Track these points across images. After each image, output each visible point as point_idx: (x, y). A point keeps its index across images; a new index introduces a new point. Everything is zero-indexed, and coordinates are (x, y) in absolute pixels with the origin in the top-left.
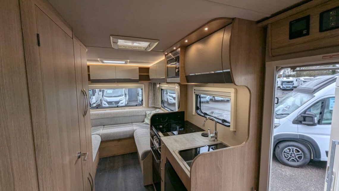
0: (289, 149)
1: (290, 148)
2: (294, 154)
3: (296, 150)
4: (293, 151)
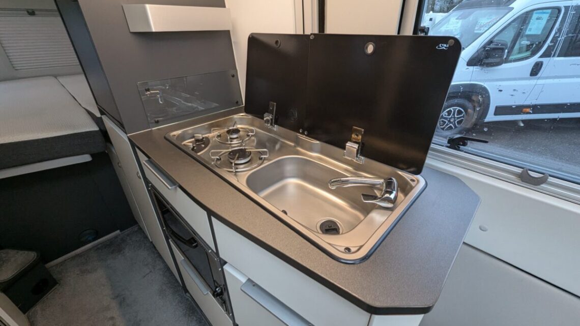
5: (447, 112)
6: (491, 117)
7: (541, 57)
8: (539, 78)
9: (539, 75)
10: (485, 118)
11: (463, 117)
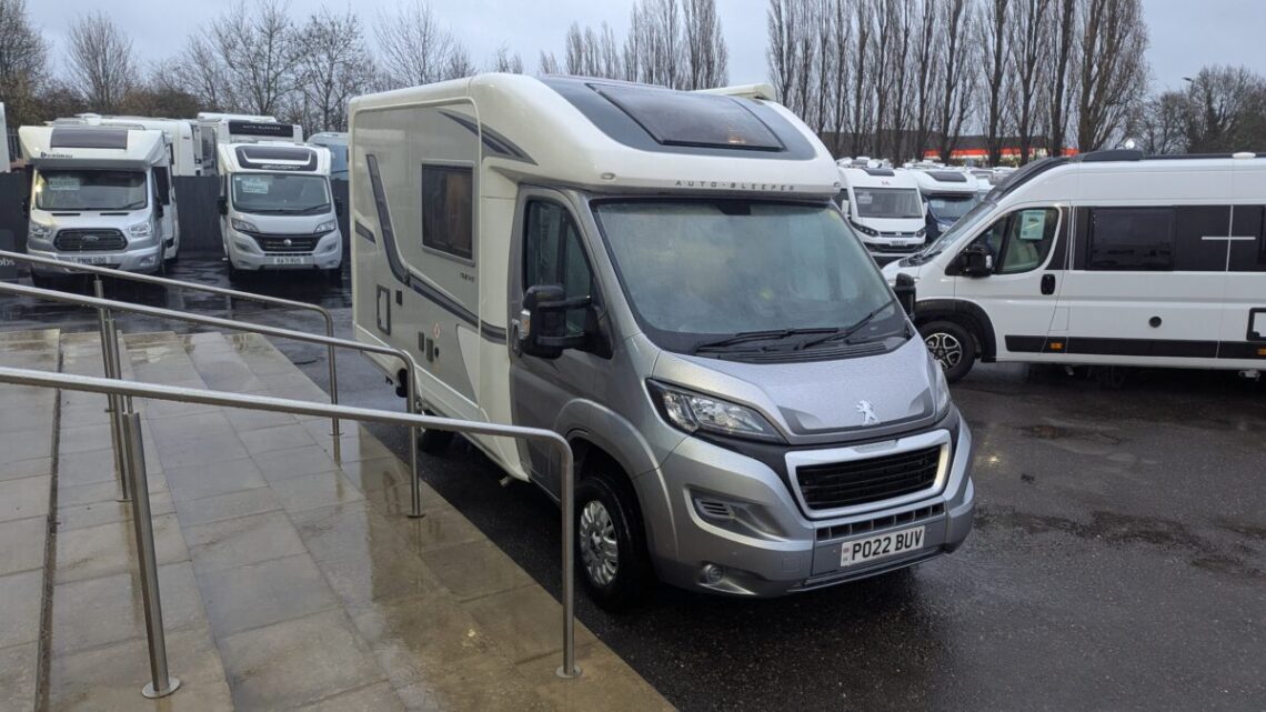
0: (934, 339)
1: (935, 335)
2: (943, 350)
3: (948, 339)
4: (941, 343)
5: (931, 339)
6: (1002, 353)
7: (1049, 267)
8: (1058, 298)
9: (1055, 293)
10: (995, 354)
11: (957, 349)
